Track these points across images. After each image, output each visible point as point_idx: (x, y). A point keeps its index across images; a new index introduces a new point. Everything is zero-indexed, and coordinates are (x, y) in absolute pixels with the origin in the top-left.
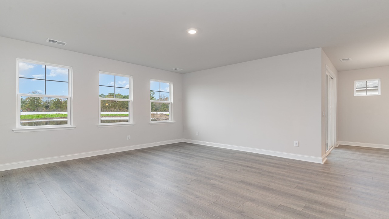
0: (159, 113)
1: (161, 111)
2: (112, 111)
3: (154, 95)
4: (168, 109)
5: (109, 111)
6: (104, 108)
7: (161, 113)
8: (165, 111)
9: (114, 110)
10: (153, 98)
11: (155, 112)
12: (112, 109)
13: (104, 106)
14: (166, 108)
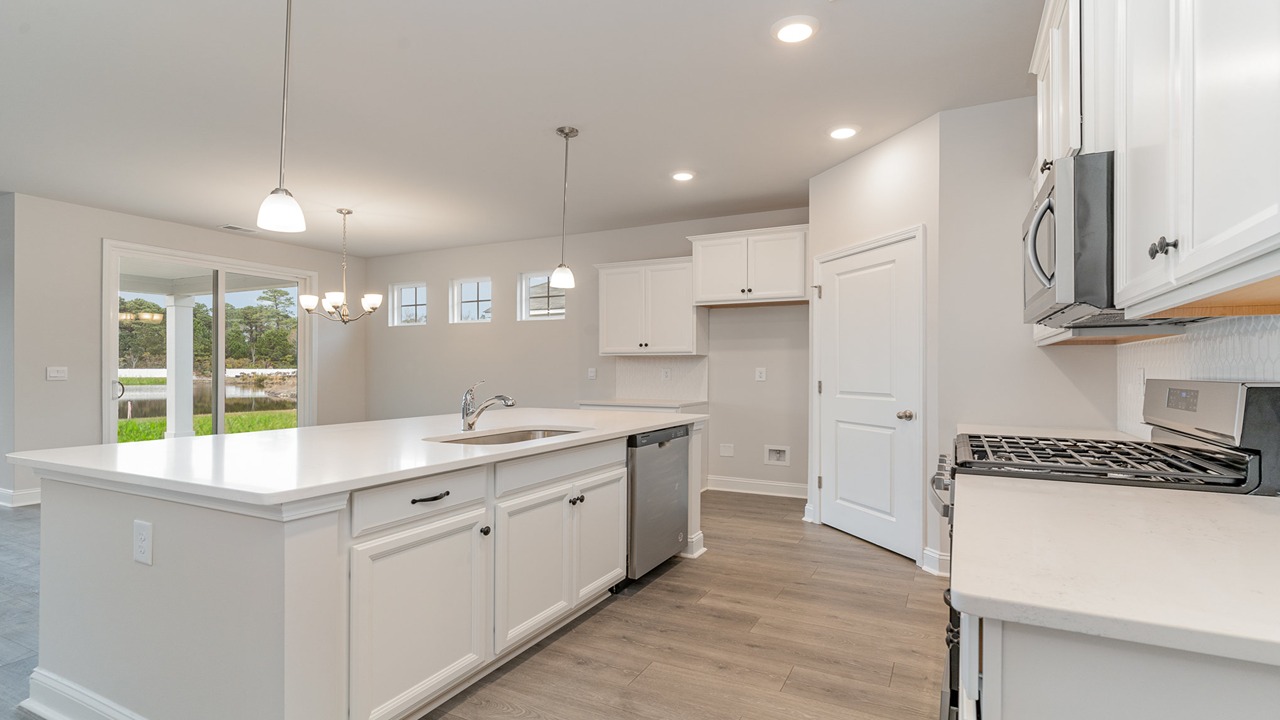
10: (287, 317)
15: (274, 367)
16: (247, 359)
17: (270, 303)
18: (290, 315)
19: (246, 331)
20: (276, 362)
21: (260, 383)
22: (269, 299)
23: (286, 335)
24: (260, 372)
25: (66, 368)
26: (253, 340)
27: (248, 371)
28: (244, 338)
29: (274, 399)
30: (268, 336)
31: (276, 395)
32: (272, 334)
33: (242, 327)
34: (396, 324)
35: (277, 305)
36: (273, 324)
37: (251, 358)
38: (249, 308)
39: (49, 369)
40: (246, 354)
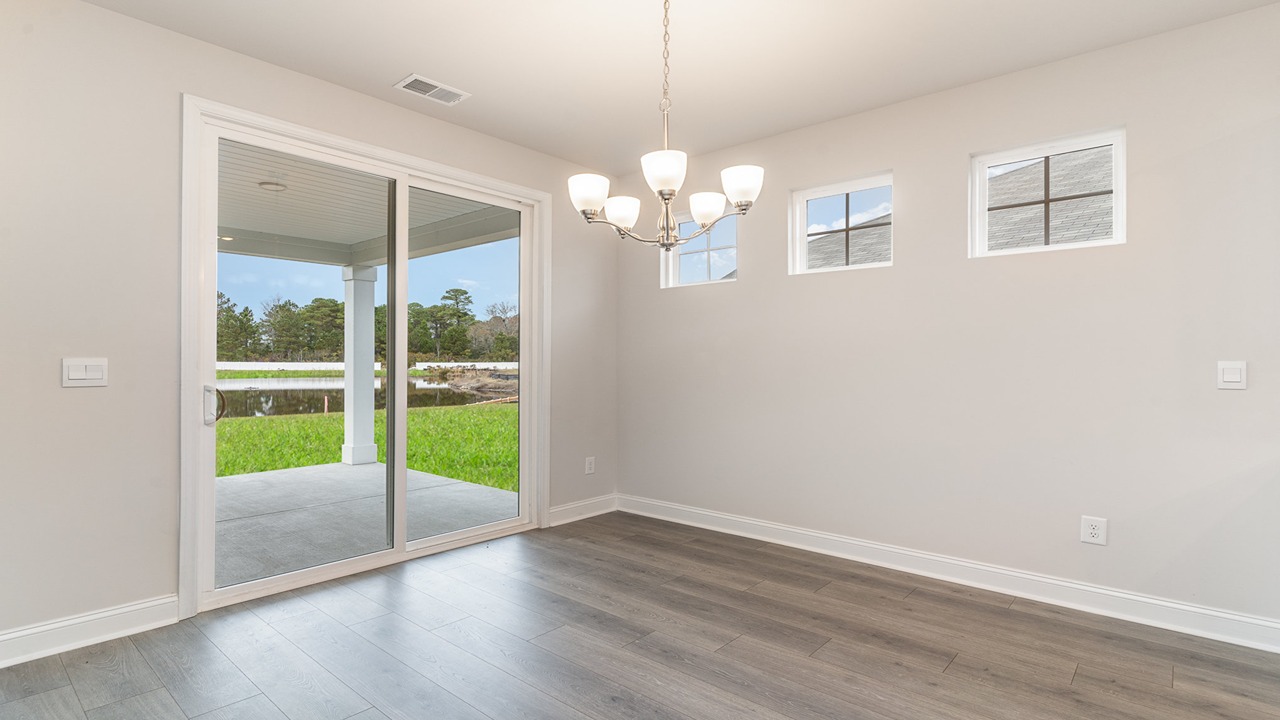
0: (480, 365)
1: (491, 359)
2: (321, 360)
3: (470, 306)
4: (518, 354)
5: (312, 360)
6: (294, 350)
7: (490, 365)
8: (504, 359)
9: (330, 356)
10: (466, 314)
11: (468, 365)
12: (324, 353)
13: (294, 343)
14: (509, 351)
15: (456, 361)
16: (433, 354)
17: (452, 302)
18: (469, 313)
19: (431, 328)
20: (457, 356)
21: (444, 376)
22: (450, 298)
23: (465, 331)
24: (443, 365)
25: (104, 361)
26: (438, 336)
27: (434, 365)
28: (431, 334)
29: (456, 391)
30: (450, 332)
31: (458, 387)
32: (454, 330)
33: (429, 325)
34: (671, 285)
35: (458, 303)
36: (454, 321)
37: (436, 353)
38: (435, 307)
39: (66, 362)
40: (432, 349)
